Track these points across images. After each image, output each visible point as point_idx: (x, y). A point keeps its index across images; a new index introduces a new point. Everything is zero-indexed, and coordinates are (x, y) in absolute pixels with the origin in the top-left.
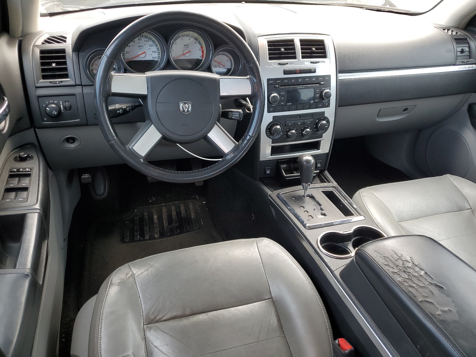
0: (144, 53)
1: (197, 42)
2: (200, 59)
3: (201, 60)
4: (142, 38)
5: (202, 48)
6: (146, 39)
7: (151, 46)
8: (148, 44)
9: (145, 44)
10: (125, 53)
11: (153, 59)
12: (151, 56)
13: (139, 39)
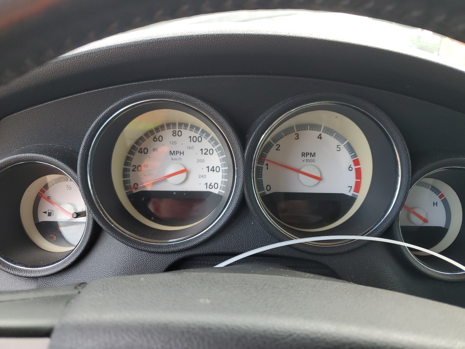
0: (185, 170)
1: (342, 146)
2: (350, 194)
3: (351, 200)
4: (182, 130)
5: (356, 162)
6: (193, 134)
7: (206, 152)
8: (198, 146)
9: (189, 148)
10: (132, 168)
11: (208, 190)
12: (204, 180)
13: (174, 134)
